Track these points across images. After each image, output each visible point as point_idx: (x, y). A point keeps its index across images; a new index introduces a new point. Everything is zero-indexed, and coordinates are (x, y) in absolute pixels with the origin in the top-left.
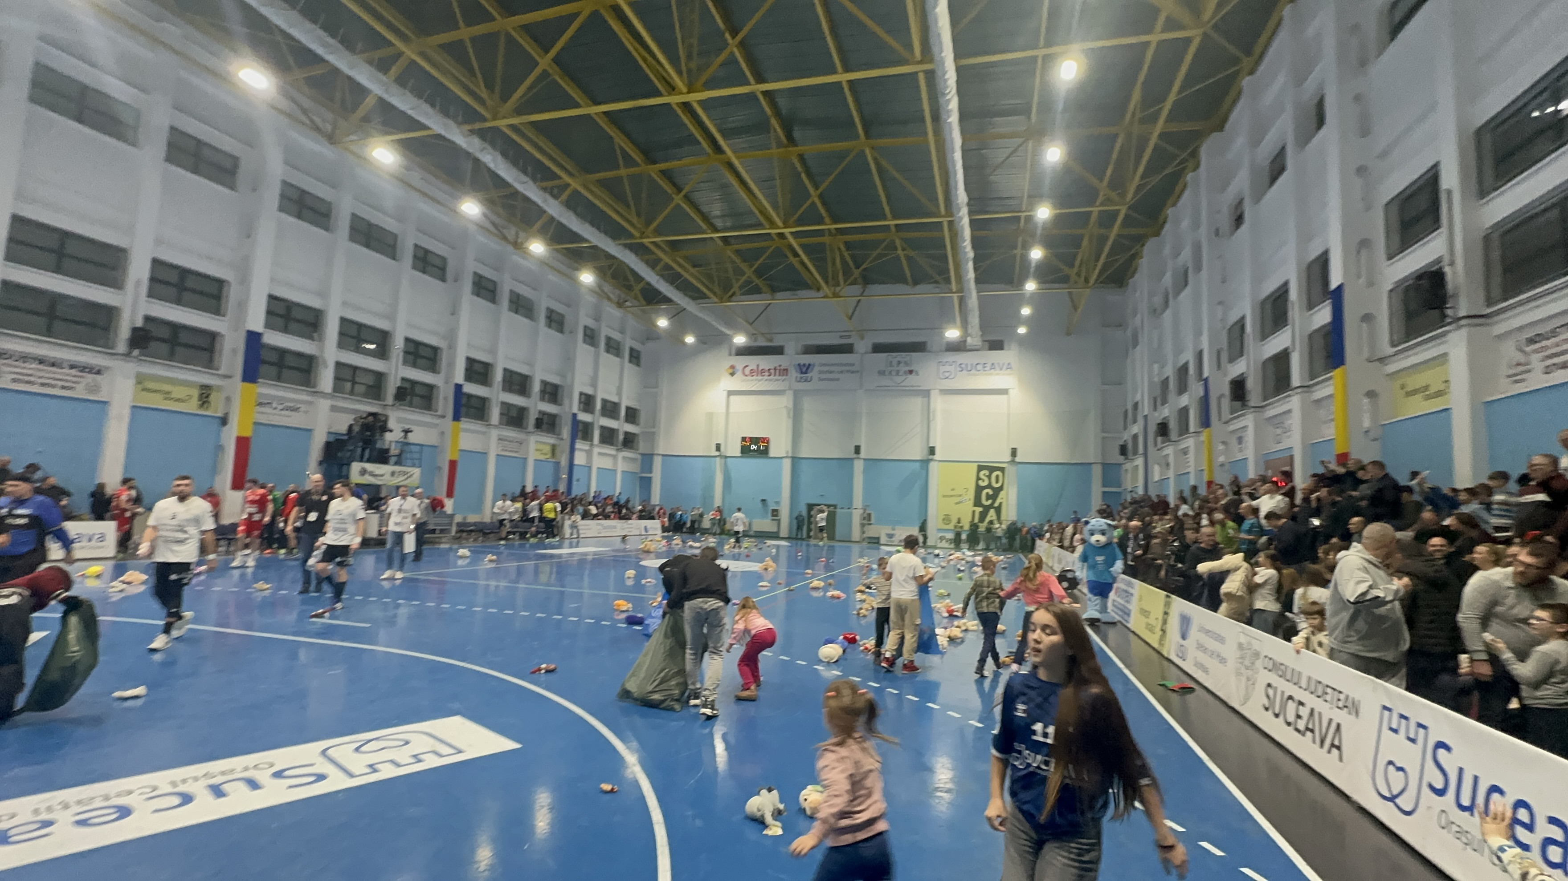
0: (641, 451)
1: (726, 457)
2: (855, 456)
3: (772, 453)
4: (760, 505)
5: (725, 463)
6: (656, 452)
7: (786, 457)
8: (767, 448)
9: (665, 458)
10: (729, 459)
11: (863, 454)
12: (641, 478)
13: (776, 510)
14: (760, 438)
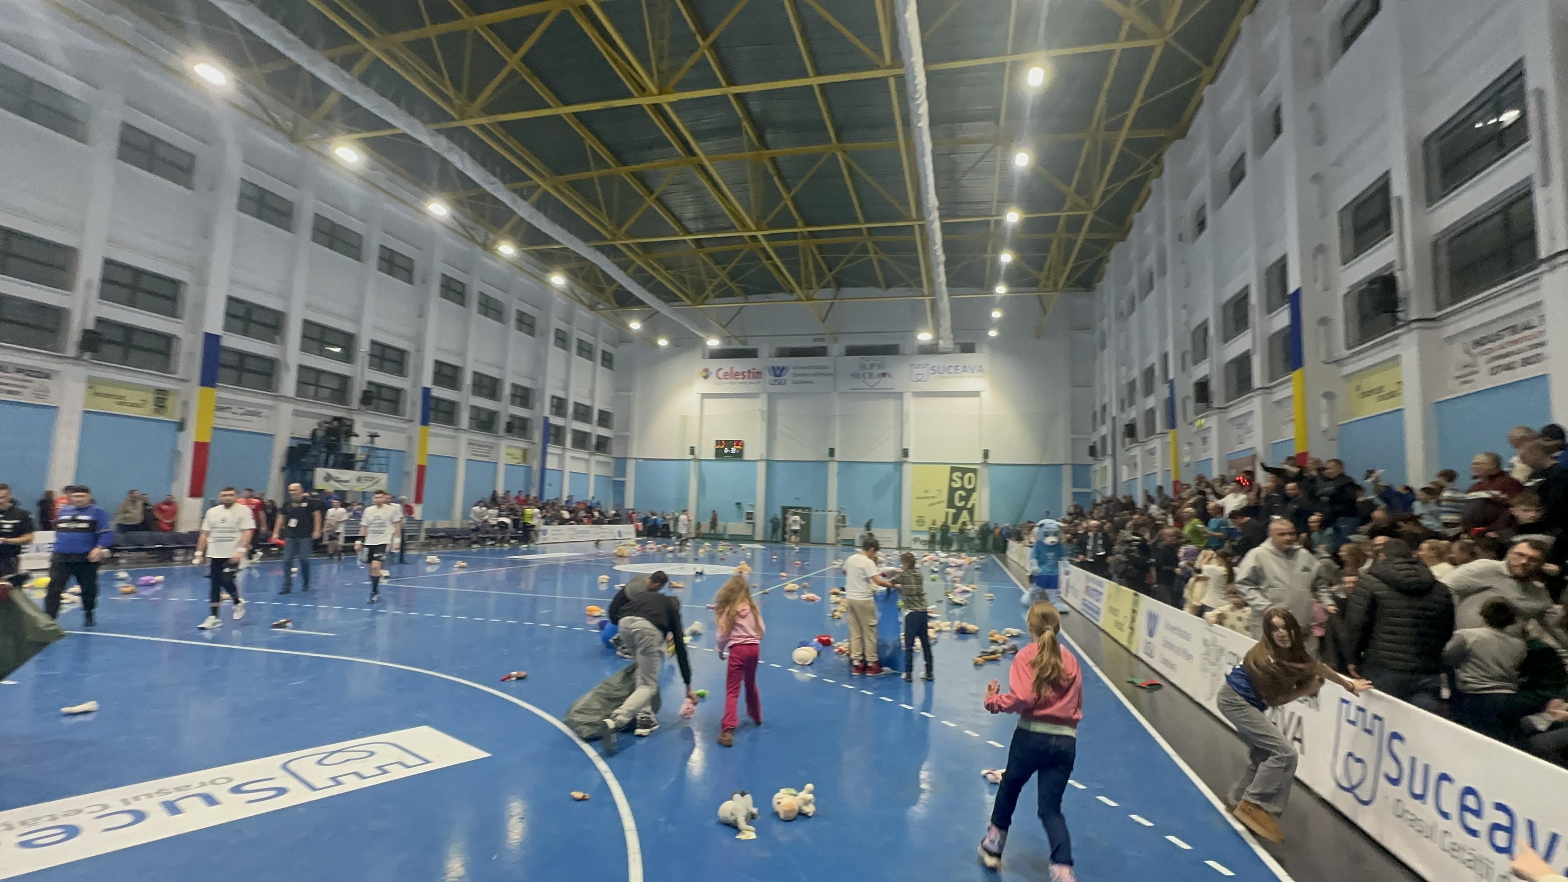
0: (613, 455)
1: (701, 461)
2: (829, 458)
3: (746, 457)
4: (735, 508)
5: (700, 467)
6: (629, 456)
7: (761, 460)
8: (741, 451)
9: (638, 461)
10: (703, 463)
11: (837, 457)
12: (615, 482)
13: (751, 513)
14: (733, 441)
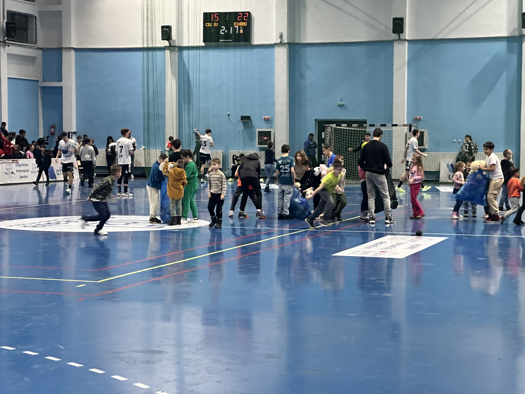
1: (181, 49)
2: (395, 36)
3: (257, 40)
4: (241, 126)
5: (181, 59)
7: (281, 44)
8: (248, 30)
9: (80, 53)
10: (185, 53)
11: (408, 34)
12: (44, 89)
14: (236, 14)
